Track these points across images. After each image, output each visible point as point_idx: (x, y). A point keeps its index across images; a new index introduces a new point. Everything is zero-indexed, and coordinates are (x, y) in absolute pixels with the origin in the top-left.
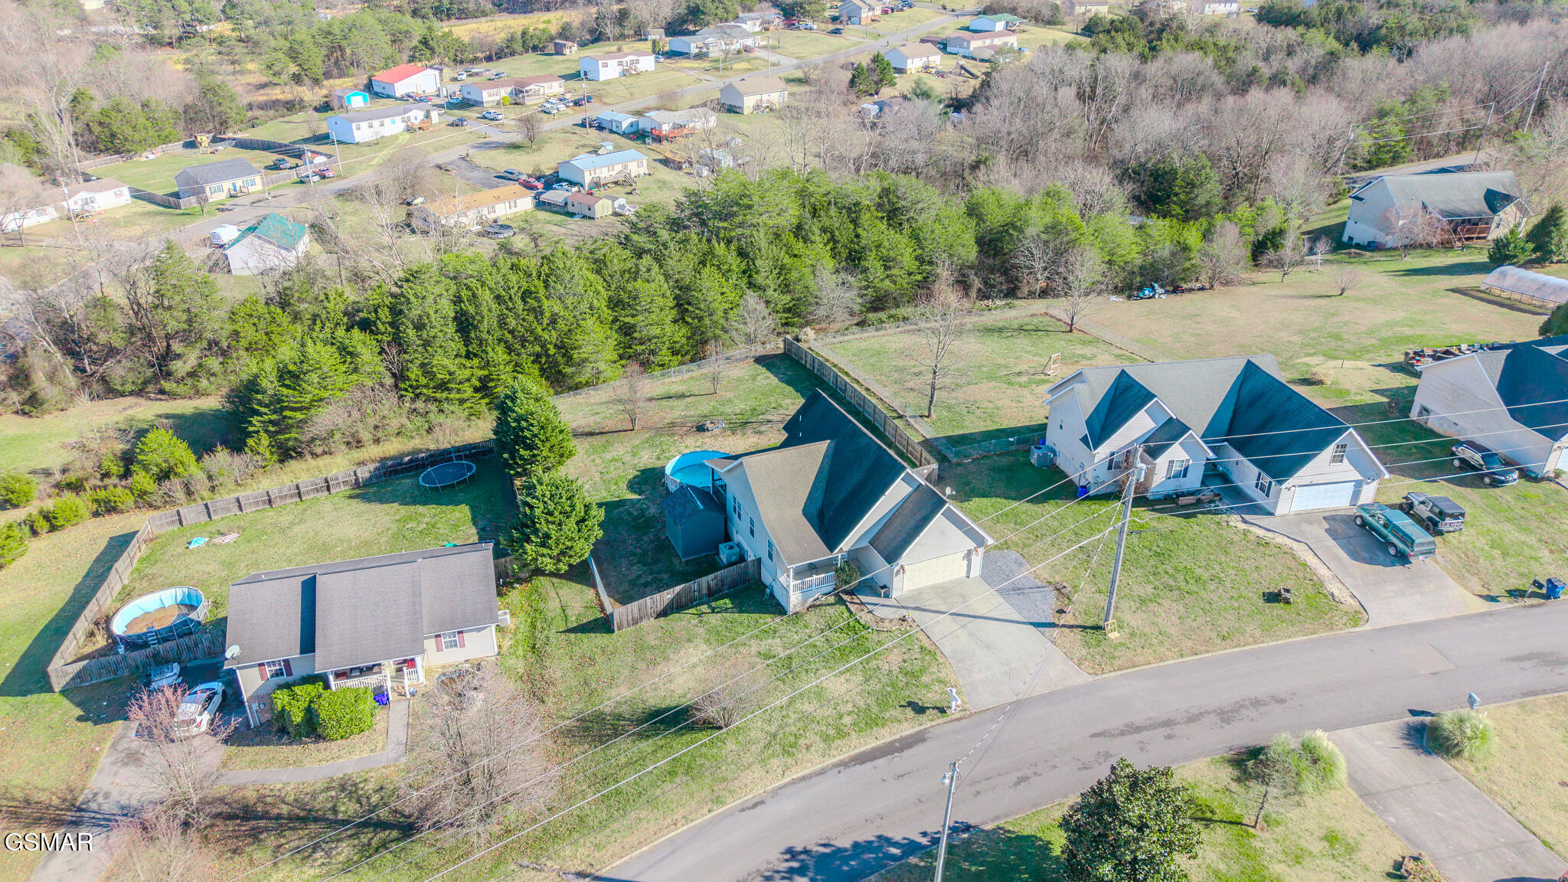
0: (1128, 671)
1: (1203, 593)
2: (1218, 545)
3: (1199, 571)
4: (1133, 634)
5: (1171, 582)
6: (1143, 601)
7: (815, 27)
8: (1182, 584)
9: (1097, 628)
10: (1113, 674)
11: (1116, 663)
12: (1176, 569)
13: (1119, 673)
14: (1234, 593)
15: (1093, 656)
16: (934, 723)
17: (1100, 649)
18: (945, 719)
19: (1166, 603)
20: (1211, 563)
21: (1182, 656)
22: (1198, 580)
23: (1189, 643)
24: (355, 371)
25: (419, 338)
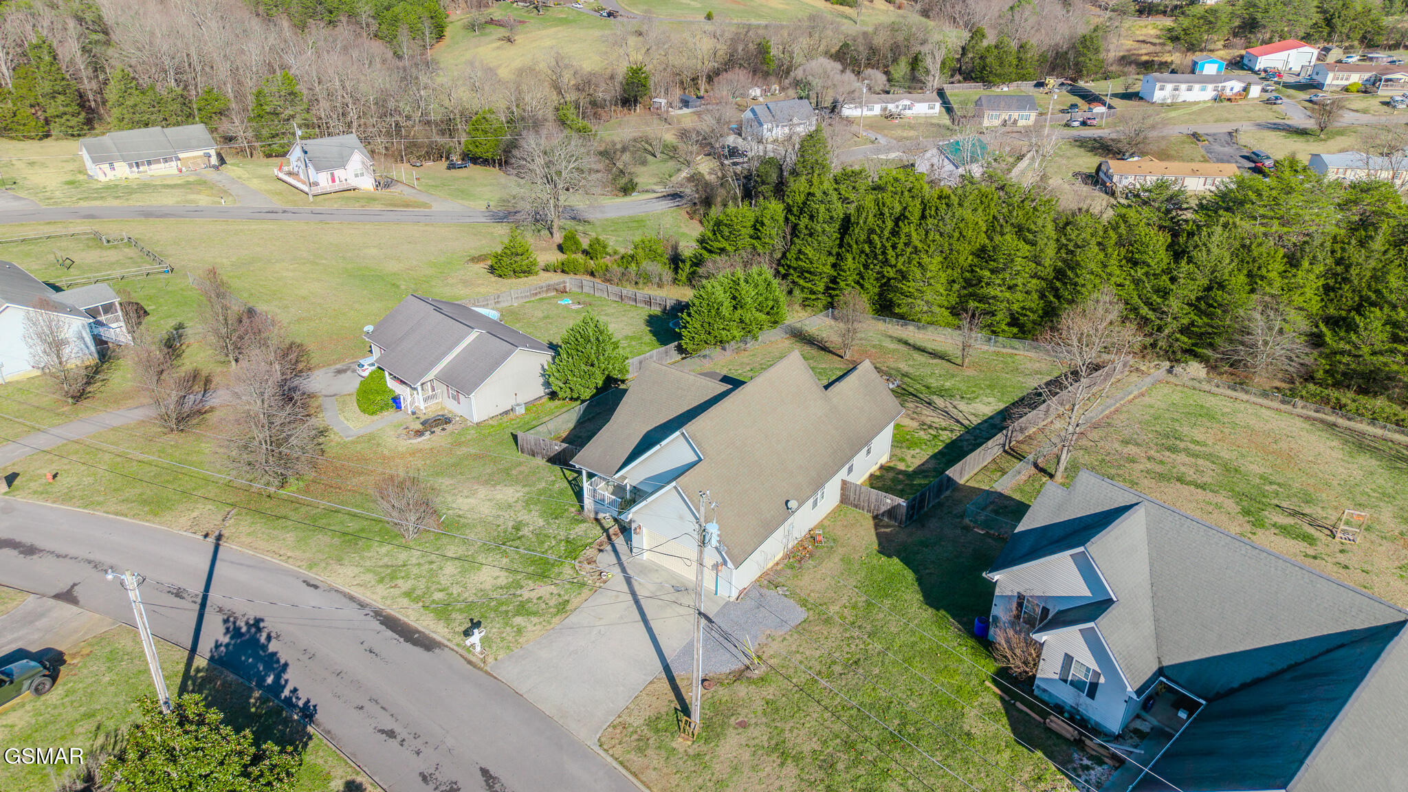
11: (631, 756)
13: (615, 764)
16: (456, 648)
17: (651, 735)
24: (758, 238)
25: (806, 227)
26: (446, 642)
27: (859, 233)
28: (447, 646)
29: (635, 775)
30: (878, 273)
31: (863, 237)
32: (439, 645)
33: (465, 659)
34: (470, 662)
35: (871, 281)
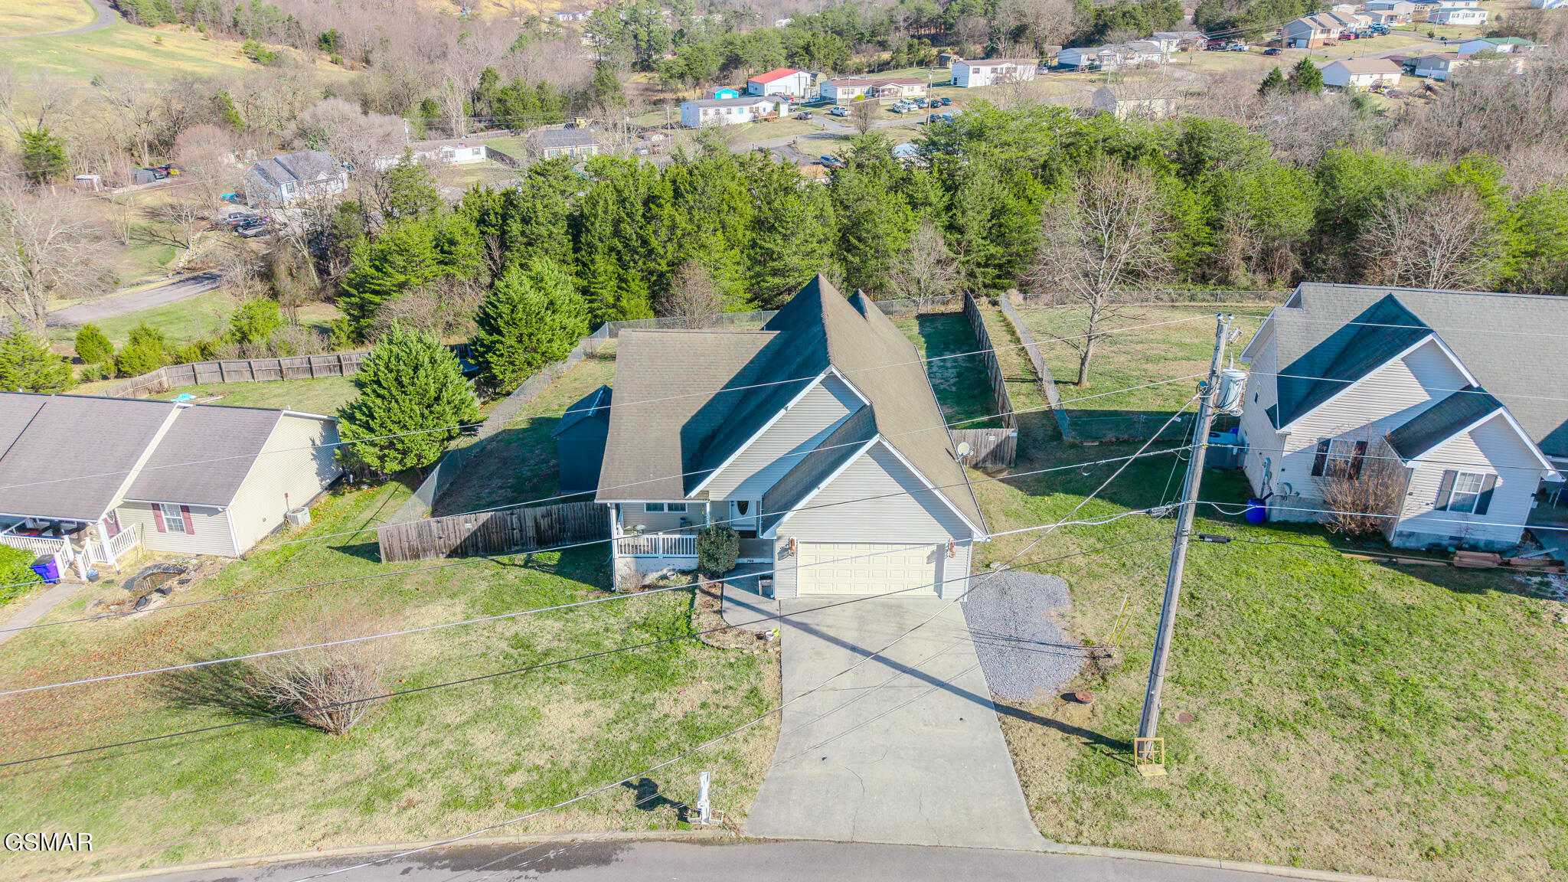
0: (1138, 855)
1: (1422, 743)
2: (1513, 655)
3: (1433, 694)
4: (1196, 782)
5: (1355, 702)
6: (1262, 720)
7: (1246, 48)
8: (1379, 713)
9: (1124, 746)
10: (1097, 851)
11: (1118, 830)
12: (1379, 679)
13: (1113, 852)
14: (1508, 762)
15: (1077, 800)
16: (652, 834)
17: (1101, 790)
18: (680, 833)
19: (1314, 738)
20: (1474, 686)
21: (1293, 862)
22: (1422, 711)
23: (1329, 839)
24: (452, 263)
25: (523, 233)
26: (623, 836)
27: (601, 227)
28: (631, 841)
29: (1155, 849)
30: (642, 270)
31: (609, 230)
32: (615, 846)
33: (690, 841)
34: (703, 842)
35: (637, 282)
